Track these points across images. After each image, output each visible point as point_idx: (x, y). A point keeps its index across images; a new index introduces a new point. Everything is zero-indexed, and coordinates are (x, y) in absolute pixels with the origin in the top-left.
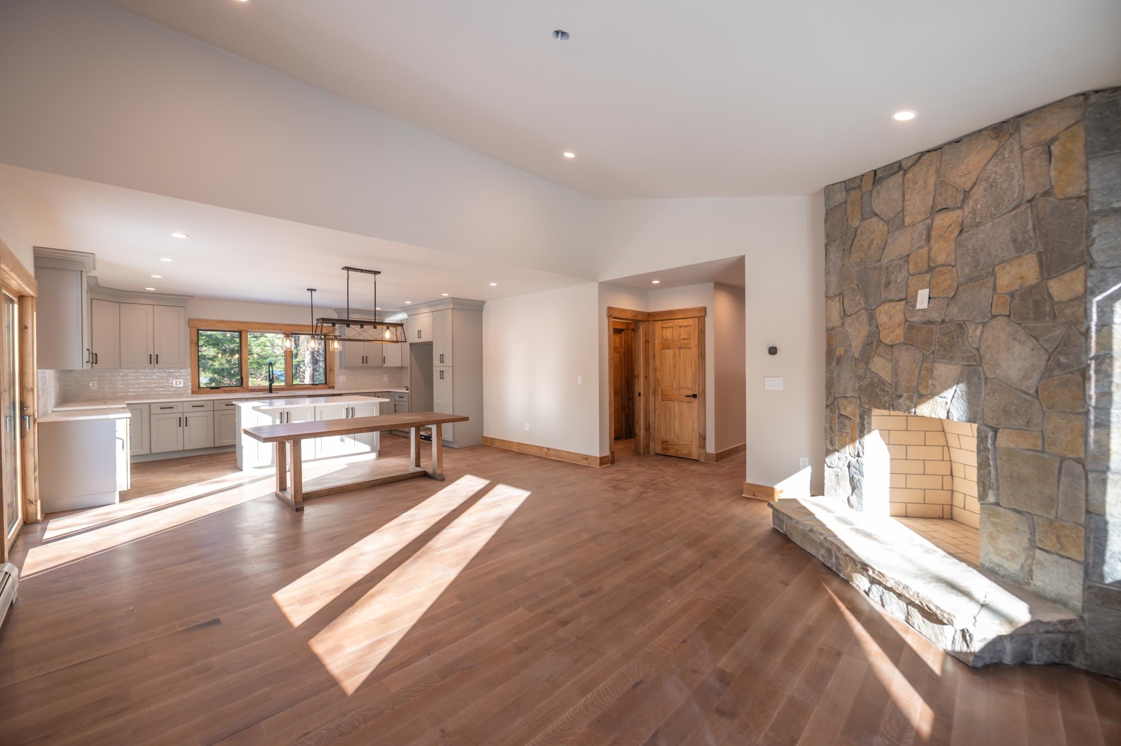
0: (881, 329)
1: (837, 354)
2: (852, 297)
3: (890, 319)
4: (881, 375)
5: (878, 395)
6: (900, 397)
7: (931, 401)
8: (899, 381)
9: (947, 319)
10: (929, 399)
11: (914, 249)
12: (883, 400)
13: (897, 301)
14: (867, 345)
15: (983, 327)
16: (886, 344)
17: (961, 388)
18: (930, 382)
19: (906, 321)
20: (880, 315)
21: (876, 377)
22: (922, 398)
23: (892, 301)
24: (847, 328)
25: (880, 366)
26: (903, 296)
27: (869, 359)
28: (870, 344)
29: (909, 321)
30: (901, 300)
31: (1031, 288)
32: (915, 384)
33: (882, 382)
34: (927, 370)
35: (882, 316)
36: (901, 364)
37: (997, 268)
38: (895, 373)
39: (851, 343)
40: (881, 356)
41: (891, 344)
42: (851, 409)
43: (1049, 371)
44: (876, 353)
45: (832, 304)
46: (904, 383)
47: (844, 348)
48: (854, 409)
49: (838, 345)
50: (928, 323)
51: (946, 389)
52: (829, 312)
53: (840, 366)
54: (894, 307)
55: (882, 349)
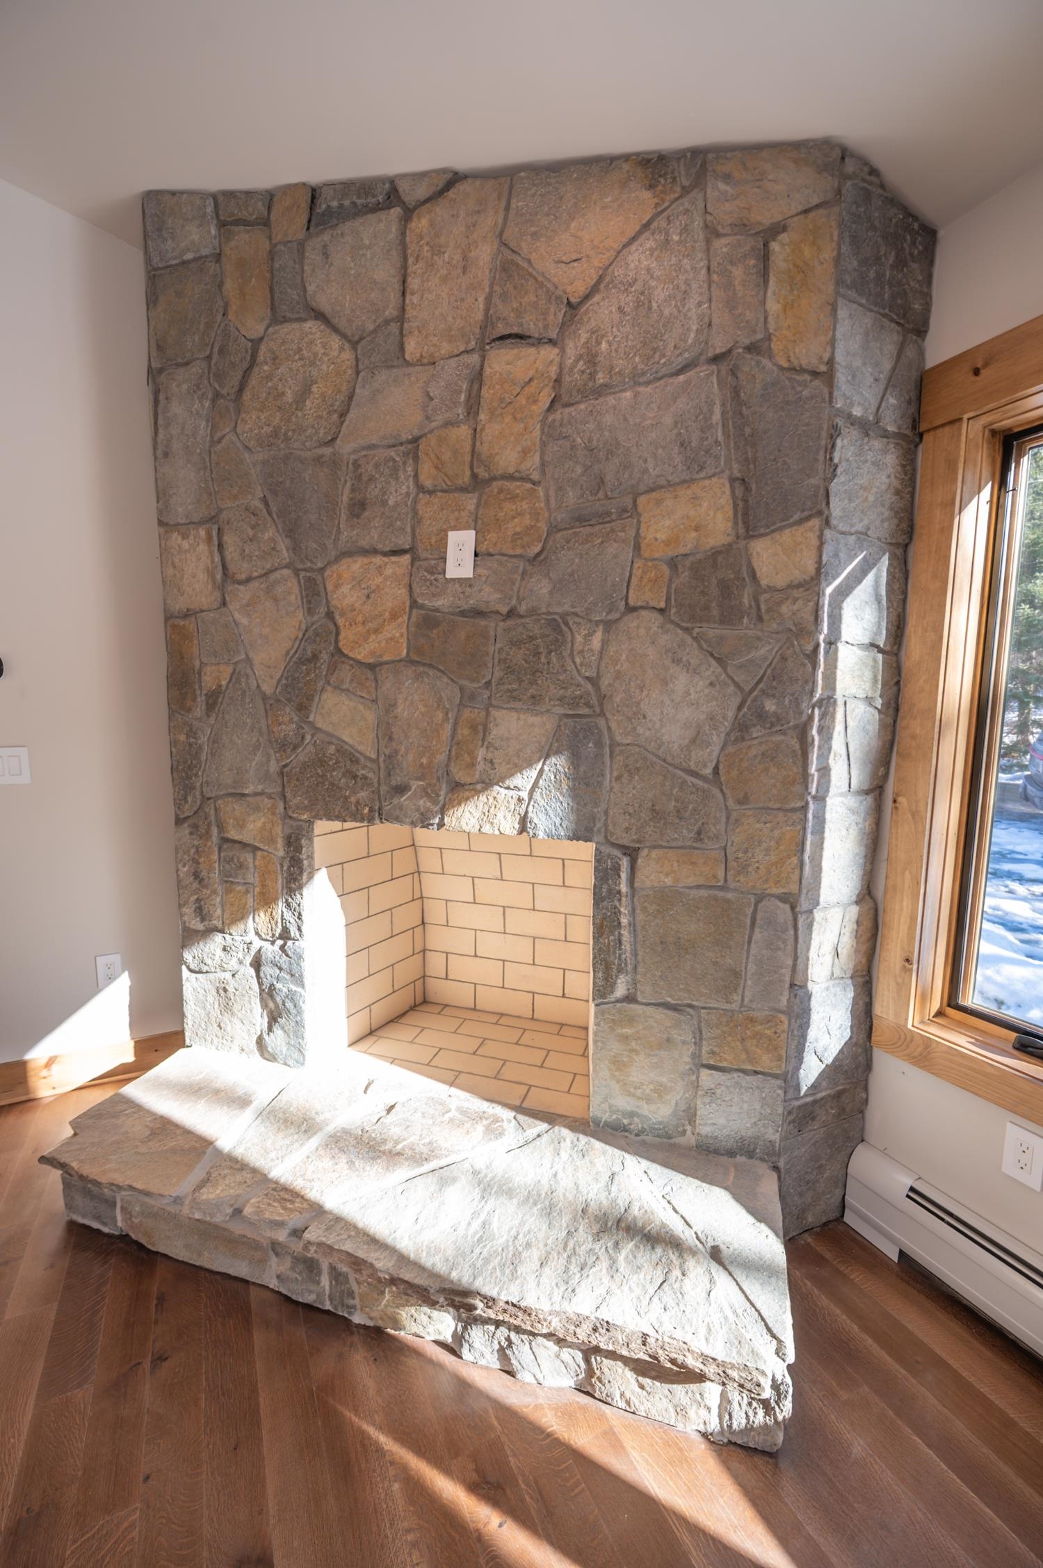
0: (340, 621)
1: (209, 681)
2: (251, 533)
3: (368, 597)
4: (346, 739)
5: (340, 788)
6: (401, 789)
7: (483, 798)
8: (396, 752)
9: (522, 609)
10: (478, 792)
11: (434, 425)
12: (353, 799)
13: (385, 554)
14: (303, 661)
15: (607, 631)
16: (356, 662)
17: (558, 763)
18: (481, 753)
19: (414, 604)
20: (337, 586)
21: (329, 743)
22: (460, 791)
23: (375, 552)
24: (237, 616)
25: (343, 717)
26: (403, 542)
27: (310, 698)
28: (309, 660)
29: (422, 607)
30: (401, 552)
31: (716, 553)
32: (441, 758)
33: (348, 756)
34: (473, 728)
35: (345, 589)
36: (402, 710)
37: (642, 500)
38: (385, 731)
39: (251, 654)
40: (345, 691)
41: (371, 661)
42: (259, 824)
43: (741, 729)
44: (329, 683)
45: (185, 545)
46: (410, 757)
47: (230, 670)
48: (268, 826)
49: (205, 660)
50: (478, 613)
51: (518, 768)
52: (174, 567)
53: (217, 715)
54: (380, 569)
55: (345, 673)
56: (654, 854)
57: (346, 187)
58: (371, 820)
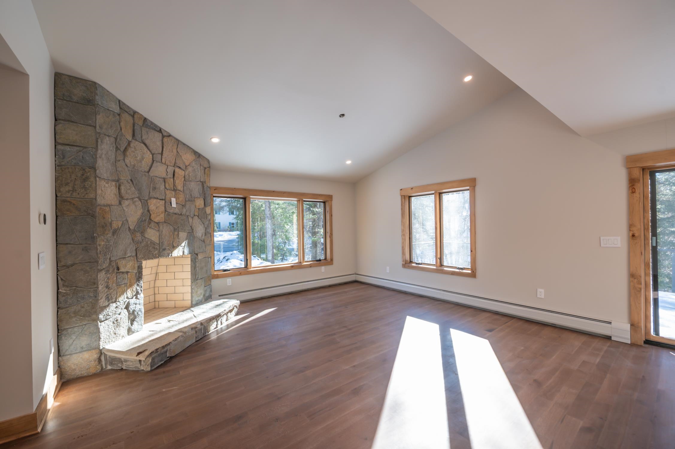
0: (151, 213)
1: (115, 226)
2: (129, 187)
3: (157, 208)
4: (153, 240)
5: (151, 251)
6: (164, 249)
8: (163, 241)
9: (183, 214)
10: (177, 248)
11: (168, 177)
12: (154, 253)
13: (160, 199)
14: (142, 221)
15: (192, 218)
16: (155, 222)
17: (187, 241)
18: (177, 240)
19: (166, 211)
20: (151, 205)
21: (149, 241)
22: (174, 248)
23: (157, 198)
24: (124, 208)
25: (152, 234)
26: (164, 198)
27: (144, 230)
29: (167, 211)
30: (162, 200)
31: (202, 208)
32: (171, 242)
33: (153, 243)
34: (176, 235)
35: (152, 205)
36: (164, 232)
37: (195, 199)
38: (160, 237)
39: (128, 219)
40: (152, 228)
41: (158, 222)
42: (130, 265)
43: (205, 233)
44: (148, 226)
45: (107, 185)
46: (166, 242)
47: (121, 222)
48: (133, 265)
49: (113, 219)
50: (175, 214)
51: (183, 242)
52: (102, 190)
53: (117, 235)
54: (159, 202)
55: (152, 224)
56: (200, 254)
57: (152, 123)
58: (158, 258)
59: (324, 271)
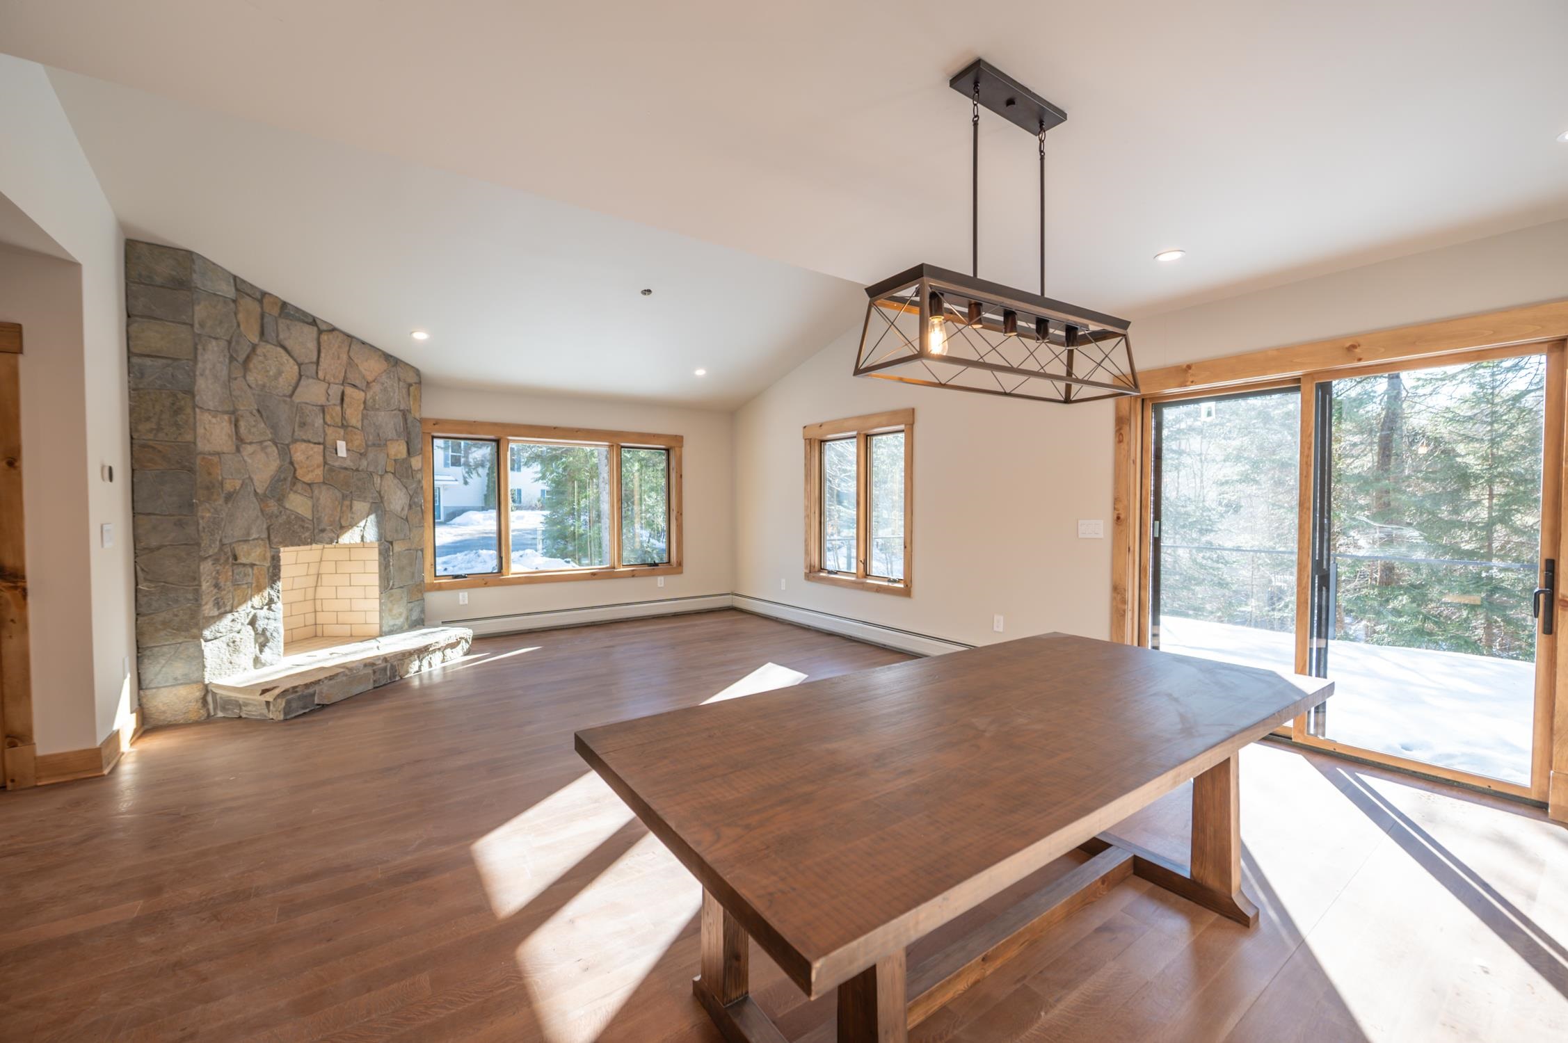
0: (296, 466)
1: (228, 486)
2: (254, 423)
3: (308, 458)
4: (300, 512)
5: (297, 533)
6: (323, 531)
7: (351, 531)
8: (321, 517)
9: (360, 469)
11: (330, 403)
12: (303, 536)
13: (315, 443)
14: (279, 480)
15: (381, 477)
16: (304, 483)
17: (372, 517)
18: (350, 515)
19: (325, 463)
20: (295, 452)
21: (292, 514)
22: (343, 528)
23: (309, 442)
24: (246, 458)
25: (298, 503)
26: (321, 440)
27: (284, 496)
28: (282, 481)
29: (329, 464)
30: (319, 444)
31: (403, 459)
32: (337, 518)
33: (300, 519)
34: (347, 507)
35: (298, 454)
36: (322, 501)
37: (388, 442)
38: (315, 508)
39: (252, 476)
40: (299, 493)
41: (309, 482)
42: (258, 553)
43: (410, 506)
44: (291, 490)
45: (214, 420)
46: (326, 518)
47: (240, 482)
48: (263, 553)
49: (225, 477)
50: (346, 469)
51: (361, 520)
52: (205, 429)
53: (233, 503)
54: (312, 449)
55: (299, 486)
56: (397, 542)
57: (297, 310)
58: (311, 544)
59: (662, 585)
